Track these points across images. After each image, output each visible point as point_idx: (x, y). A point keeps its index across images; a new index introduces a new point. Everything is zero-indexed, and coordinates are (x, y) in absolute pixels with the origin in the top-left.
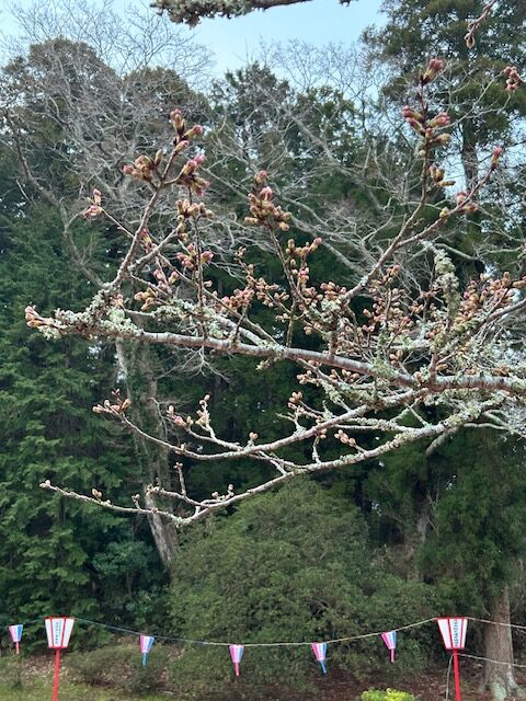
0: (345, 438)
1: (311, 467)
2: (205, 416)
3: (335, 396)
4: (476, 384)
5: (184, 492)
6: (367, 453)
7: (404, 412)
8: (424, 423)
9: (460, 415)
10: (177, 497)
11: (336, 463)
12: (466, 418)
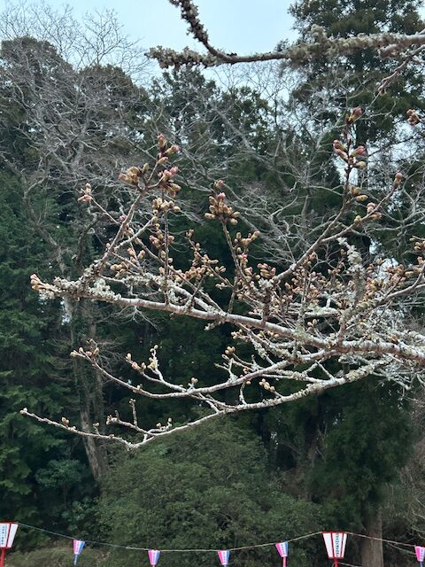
0: (267, 385)
1: (239, 407)
2: (154, 362)
3: (262, 352)
4: (373, 348)
5: (135, 422)
6: (284, 398)
7: (314, 366)
8: (331, 376)
9: (358, 371)
10: (129, 427)
11: (259, 405)
12: (362, 373)
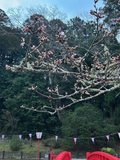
0: (88, 93)
1: (80, 100)
2: (57, 90)
3: (84, 84)
5: (52, 107)
6: (93, 96)
7: (102, 87)
8: (106, 89)
9: (114, 87)
10: (50, 108)
11: (85, 99)
12: (116, 87)
